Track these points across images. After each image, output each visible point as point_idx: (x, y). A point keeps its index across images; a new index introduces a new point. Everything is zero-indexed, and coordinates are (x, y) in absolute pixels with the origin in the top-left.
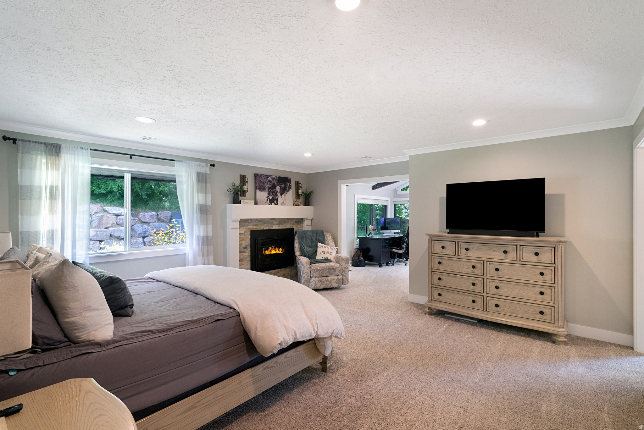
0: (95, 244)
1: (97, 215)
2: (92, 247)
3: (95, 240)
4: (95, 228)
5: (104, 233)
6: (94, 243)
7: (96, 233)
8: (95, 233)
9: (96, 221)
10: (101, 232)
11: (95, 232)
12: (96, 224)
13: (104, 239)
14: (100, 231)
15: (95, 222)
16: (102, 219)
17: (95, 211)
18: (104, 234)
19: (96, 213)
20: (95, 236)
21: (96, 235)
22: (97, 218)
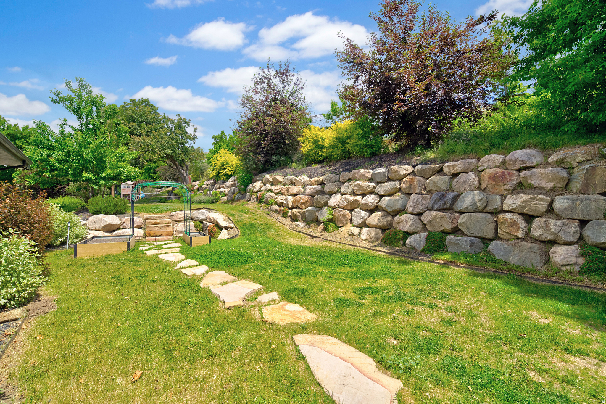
0: (566, 227)
1: (583, 167)
2: (558, 231)
3: (568, 219)
4: (576, 193)
5: (593, 204)
6: (564, 225)
7: (573, 203)
8: (570, 204)
9: (580, 178)
10: (584, 202)
11: (570, 201)
12: (579, 185)
13: (590, 218)
14: (582, 200)
15: (577, 180)
16: (594, 174)
17: (580, 158)
18: (592, 206)
19: (581, 163)
20: (570, 210)
21: (572, 208)
22: (581, 172)
